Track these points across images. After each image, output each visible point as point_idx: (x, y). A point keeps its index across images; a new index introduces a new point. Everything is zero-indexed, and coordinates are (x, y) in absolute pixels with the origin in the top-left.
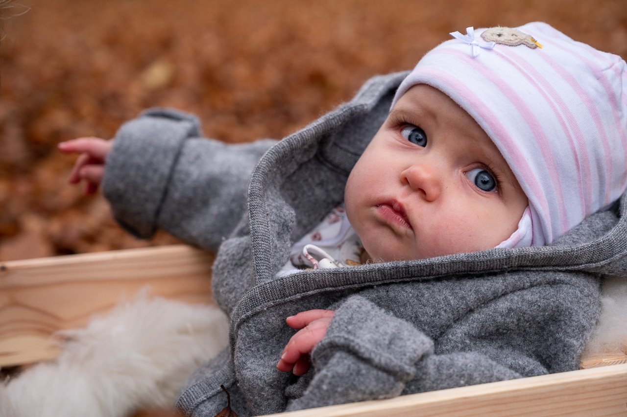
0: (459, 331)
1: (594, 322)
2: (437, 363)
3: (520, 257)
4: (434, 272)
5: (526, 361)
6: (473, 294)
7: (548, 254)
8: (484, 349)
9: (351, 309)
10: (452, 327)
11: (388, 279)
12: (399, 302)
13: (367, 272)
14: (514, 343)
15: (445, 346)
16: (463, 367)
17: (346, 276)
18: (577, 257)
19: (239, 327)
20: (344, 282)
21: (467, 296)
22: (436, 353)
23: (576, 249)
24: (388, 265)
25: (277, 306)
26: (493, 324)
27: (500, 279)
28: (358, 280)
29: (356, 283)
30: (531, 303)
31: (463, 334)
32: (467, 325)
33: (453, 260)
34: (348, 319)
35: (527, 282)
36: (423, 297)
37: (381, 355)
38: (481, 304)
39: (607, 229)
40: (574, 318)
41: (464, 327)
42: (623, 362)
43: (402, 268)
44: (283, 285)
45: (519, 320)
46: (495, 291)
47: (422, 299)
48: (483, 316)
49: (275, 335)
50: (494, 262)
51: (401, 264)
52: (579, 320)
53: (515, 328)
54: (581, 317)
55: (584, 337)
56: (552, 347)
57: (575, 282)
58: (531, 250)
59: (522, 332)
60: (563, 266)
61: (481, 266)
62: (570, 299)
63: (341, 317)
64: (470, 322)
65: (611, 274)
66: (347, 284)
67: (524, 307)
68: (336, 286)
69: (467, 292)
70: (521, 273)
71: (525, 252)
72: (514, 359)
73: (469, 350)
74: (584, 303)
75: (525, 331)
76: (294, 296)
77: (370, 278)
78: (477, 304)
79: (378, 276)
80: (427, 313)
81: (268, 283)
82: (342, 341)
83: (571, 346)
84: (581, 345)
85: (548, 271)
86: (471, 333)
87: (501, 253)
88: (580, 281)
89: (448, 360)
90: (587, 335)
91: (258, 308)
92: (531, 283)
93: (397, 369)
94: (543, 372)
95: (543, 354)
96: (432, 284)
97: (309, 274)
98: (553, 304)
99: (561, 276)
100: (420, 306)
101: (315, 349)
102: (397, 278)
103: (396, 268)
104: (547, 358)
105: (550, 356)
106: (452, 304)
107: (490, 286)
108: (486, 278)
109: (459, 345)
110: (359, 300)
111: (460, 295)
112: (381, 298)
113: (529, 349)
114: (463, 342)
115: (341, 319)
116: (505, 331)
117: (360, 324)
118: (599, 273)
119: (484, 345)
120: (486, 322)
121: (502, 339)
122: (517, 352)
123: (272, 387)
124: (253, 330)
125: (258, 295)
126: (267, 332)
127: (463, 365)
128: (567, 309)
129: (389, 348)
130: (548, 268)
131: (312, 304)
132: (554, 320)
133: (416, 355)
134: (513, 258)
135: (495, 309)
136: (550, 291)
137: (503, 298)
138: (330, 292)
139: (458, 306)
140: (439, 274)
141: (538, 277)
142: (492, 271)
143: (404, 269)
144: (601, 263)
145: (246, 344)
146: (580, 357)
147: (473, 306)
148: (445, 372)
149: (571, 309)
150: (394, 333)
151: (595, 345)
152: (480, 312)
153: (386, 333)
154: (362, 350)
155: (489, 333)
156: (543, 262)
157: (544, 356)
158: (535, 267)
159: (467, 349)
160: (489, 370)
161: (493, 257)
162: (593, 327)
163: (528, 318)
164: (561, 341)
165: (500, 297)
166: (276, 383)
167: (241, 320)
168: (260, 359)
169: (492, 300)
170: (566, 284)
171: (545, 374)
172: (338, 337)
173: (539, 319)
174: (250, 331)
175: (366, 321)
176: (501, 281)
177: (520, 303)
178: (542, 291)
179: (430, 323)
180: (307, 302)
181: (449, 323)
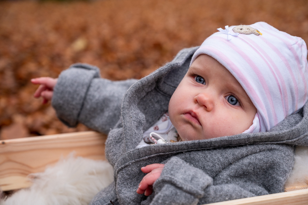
0: (225, 174)
1: (291, 168)
2: (215, 189)
3: (254, 138)
4: (212, 146)
5: (258, 188)
6: (232, 156)
7: (268, 136)
8: (237, 183)
9: (172, 164)
10: (221, 172)
11: (190, 149)
12: (196, 160)
13: (179, 146)
14: (252, 179)
15: (218, 181)
16: (227, 191)
17: (169, 148)
18: (282, 137)
19: (118, 173)
20: (169, 150)
21: (228, 157)
22: (214, 185)
23: (281, 133)
24: (190, 142)
25: (136, 162)
26: (241, 170)
27: (245, 148)
28: (176, 149)
29: (175, 151)
30: (260, 160)
31: (227, 175)
32: (229, 171)
33: (221, 139)
34: (171, 168)
35: (258, 150)
36: (207, 157)
37: (187, 185)
38: (235, 161)
39: (297, 123)
40: (281, 167)
41: (227, 172)
42: (306, 188)
43: (197, 144)
44: (139, 152)
45: (254, 168)
46: (242, 154)
47: (207, 158)
48: (237, 166)
49: (136, 176)
50: (241, 140)
51: (196, 141)
52: (284, 168)
53: (252, 172)
54: (284, 166)
55: (286, 176)
56: (271, 181)
57: (281, 149)
58: (259, 134)
59: (256, 174)
60: (275, 141)
61: (235, 142)
62: (279, 158)
63: (168, 167)
64: (230, 169)
65: (299, 145)
66: (170, 152)
67: (257, 162)
68: (165, 152)
69: (228, 155)
70: (255, 145)
71: (257, 135)
72: (252, 187)
73: (230, 183)
74: (286, 159)
75: (257, 173)
76: (144, 157)
77: (181, 148)
78: (233, 161)
79: (185, 147)
80: (209, 165)
81: (132, 151)
82: (168, 179)
83: (280, 181)
84: (285, 180)
85: (268, 144)
86: (231, 175)
87: (245, 136)
88: (284, 149)
89: (220, 188)
90: (288, 175)
91: (127, 164)
92: (260, 150)
93: (195, 192)
94: (266, 193)
95: (266, 184)
96: (212, 151)
97: (152, 147)
98: (271, 160)
99: (274, 146)
100: (206, 162)
101: (155, 183)
102: (194, 149)
103: (194, 144)
104: (268, 186)
105: (270, 185)
106: (221, 161)
107: (240, 152)
108: (238, 148)
109: (225, 181)
110: (176, 159)
111: (225, 156)
112: (187, 158)
113: (260, 182)
114: (227, 179)
115: (168, 168)
116: (247, 174)
117: (177, 171)
118: (293, 145)
119: (237, 180)
120: (238, 169)
121: (246, 177)
122: (253, 183)
123: (134, 202)
124: (125, 174)
125: (127, 157)
126: (131, 175)
127: (227, 190)
128: (278, 162)
129: (191, 182)
130: (268, 143)
131: (153, 161)
132: (271, 168)
133: (204, 186)
134: (251, 138)
135: (242, 163)
136: (269, 154)
137: (246, 158)
138: (162, 155)
139: (224, 162)
140: (215, 146)
141: (263, 147)
142: (241, 145)
143: (198, 144)
144: (294, 139)
145: (122, 181)
146: (285, 185)
147: (232, 161)
148: (218, 193)
149: (280, 162)
150: (193, 175)
151: (292, 179)
152: (235, 164)
153: (190, 175)
154: (178, 183)
155: (240, 174)
156: (265, 140)
157: (267, 185)
158: (261, 142)
159: (229, 182)
160: (240, 193)
161: (241, 138)
162: (290, 171)
163: (259, 167)
164: (275, 178)
165: (245, 157)
166: (136, 200)
167: (119, 169)
168: (128, 188)
169: (241, 158)
170: (277, 150)
171: (267, 194)
172: (166, 177)
173: (264, 167)
174: (123, 174)
175: (180, 169)
176: (245, 149)
177: (254, 160)
178: (265, 154)
179: (210, 170)
180: (151, 160)
181: (220, 170)
